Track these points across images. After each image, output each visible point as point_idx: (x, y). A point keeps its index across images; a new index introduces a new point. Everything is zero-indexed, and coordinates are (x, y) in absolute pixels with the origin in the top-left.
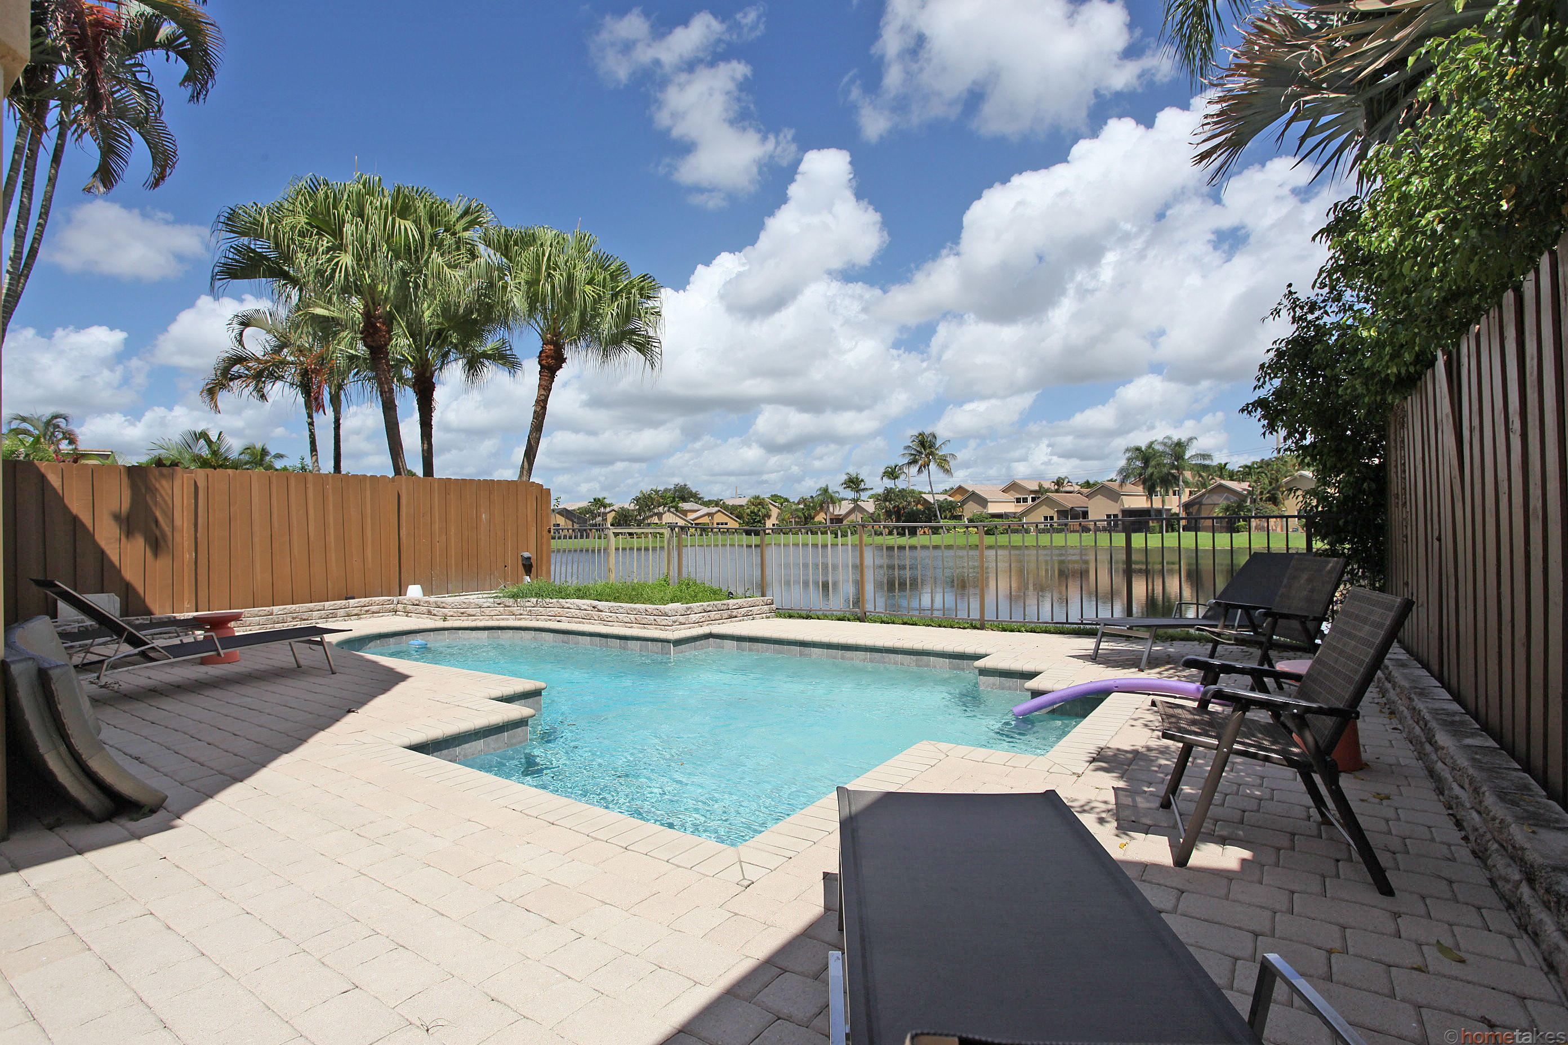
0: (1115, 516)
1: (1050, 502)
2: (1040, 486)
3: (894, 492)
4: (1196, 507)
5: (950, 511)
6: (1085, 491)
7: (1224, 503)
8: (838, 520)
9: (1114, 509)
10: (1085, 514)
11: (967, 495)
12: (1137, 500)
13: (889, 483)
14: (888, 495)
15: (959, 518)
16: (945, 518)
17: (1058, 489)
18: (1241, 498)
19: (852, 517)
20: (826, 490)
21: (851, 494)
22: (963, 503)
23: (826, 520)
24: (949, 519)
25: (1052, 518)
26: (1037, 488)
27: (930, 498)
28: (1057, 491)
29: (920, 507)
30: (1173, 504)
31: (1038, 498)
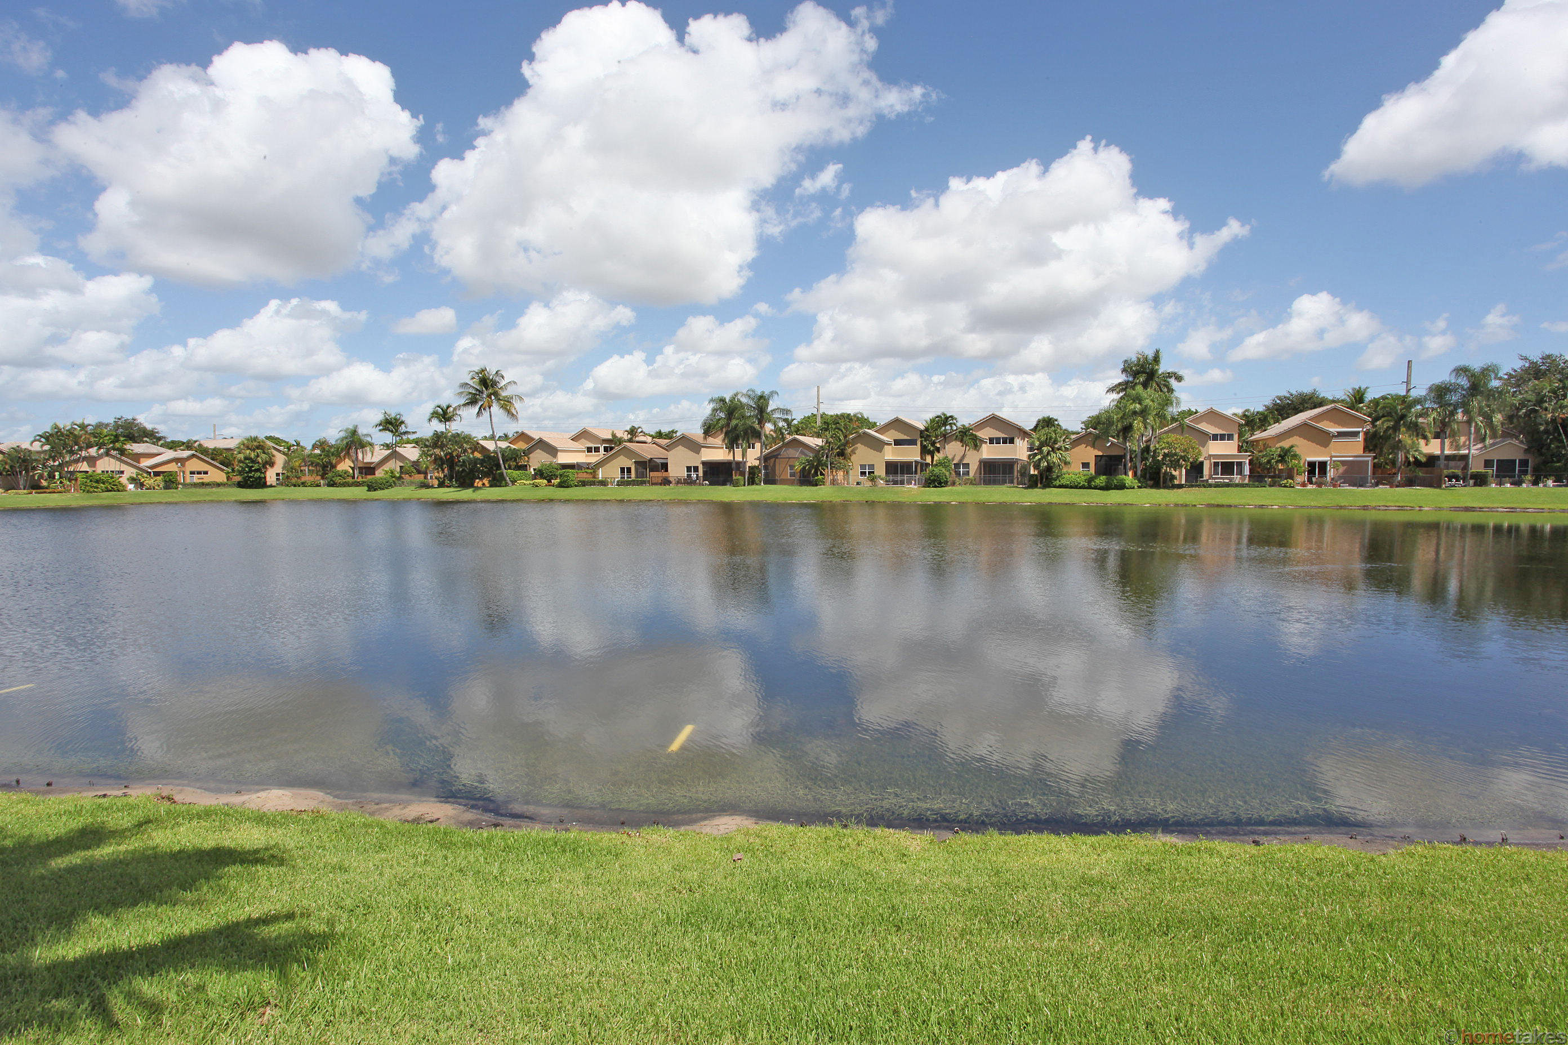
0: (696, 469)
1: (629, 453)
2: (614, 435)
3: (446, 437)
4: (772, 460)
5: (515, 460)
6: (664, 442)
7: (803, 458)
8: (369, 470)
9: (697, 460)
10: (665, 467)
11: (533, 443)
12: (718, 453)
13: (439, 427)
14: (438, 440)
15: (524, 468)
16: (510, 468)
17: (631, 439)
18: (817, 452)
19: (387, 467)
20: (354, 432)
21: (388, 437)
22: (527, 453)
23: (353, 469)
24: (514, 469)
25: (629, 470)
26: (610, 437)
27: (490, 446)
28: (630, 441)
29: (477, 455)
30: (753, 456)
31: (612, 449)
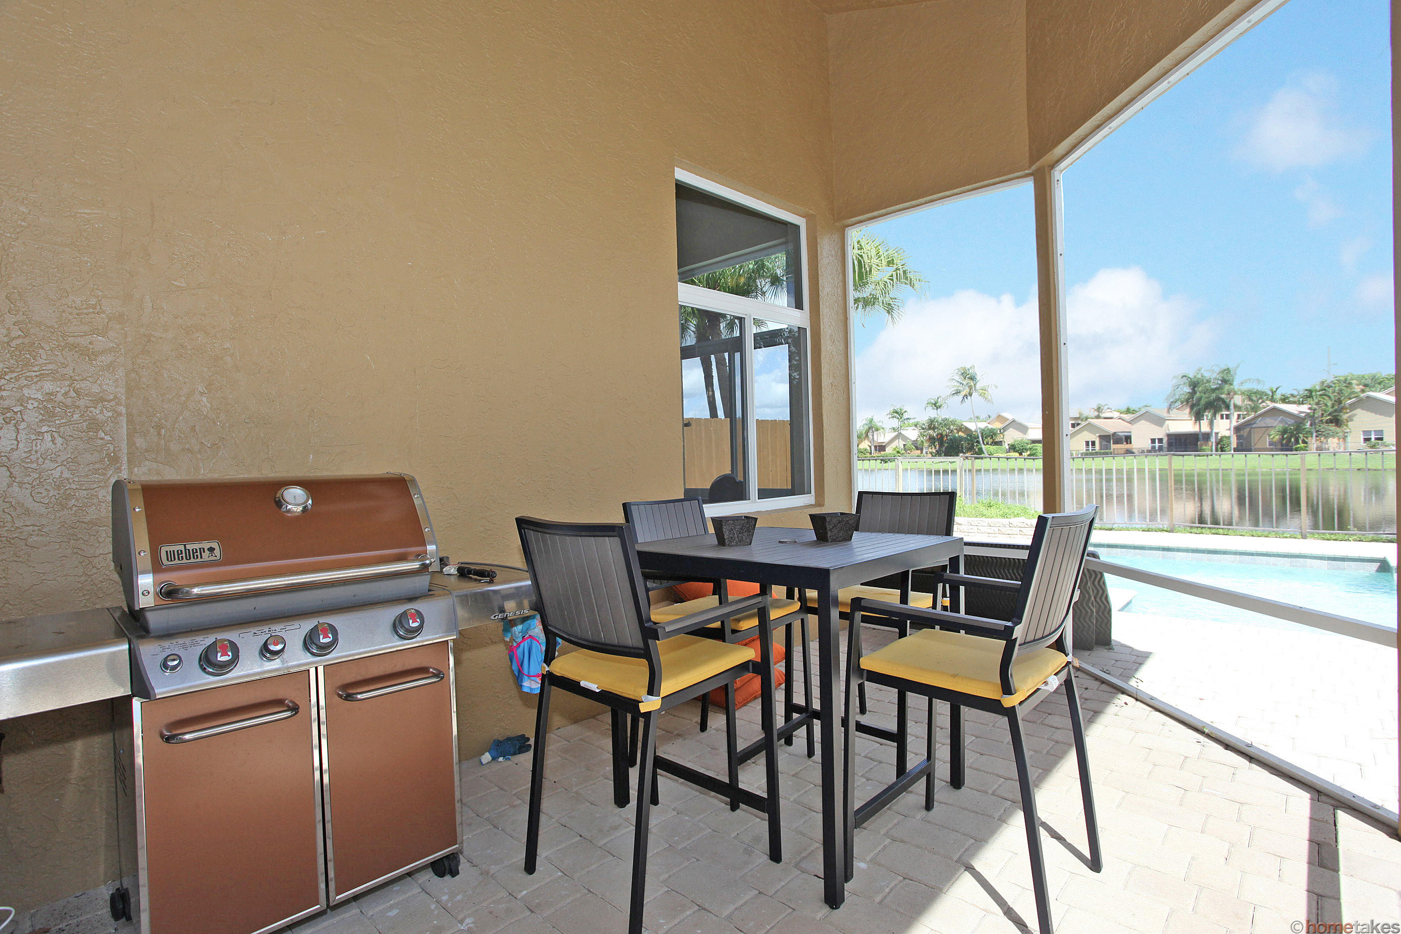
0: (1160, 440)
1: (1091, 428)
2: (1080, 414)
3: (937, 421)
4: (1247, 430)
5: (992, 437)
6: (1128, 417)
7: (1280, 427)
8: (881, 448)
9: (1160, 433)
10: (1128, 439)
11: (1007, 423)
12: (1184, 424)
13: (932, 413)
14: (932, 425)
15: (999, 443)
16: (987, 444)
17: (1098, 415)
18: (1299, 421)
19: (895, 444)
20: (871, 420)
21: (895, 423)
22: (1005, 429)
23: (870, 447)
24: (991, 445)
25: (1093, 443)
26: (1078, 416)
27: (972, 426)
28: (1098, 417)
29: (961, 434)
30: (1223, 427)
31: (1078, 424)
